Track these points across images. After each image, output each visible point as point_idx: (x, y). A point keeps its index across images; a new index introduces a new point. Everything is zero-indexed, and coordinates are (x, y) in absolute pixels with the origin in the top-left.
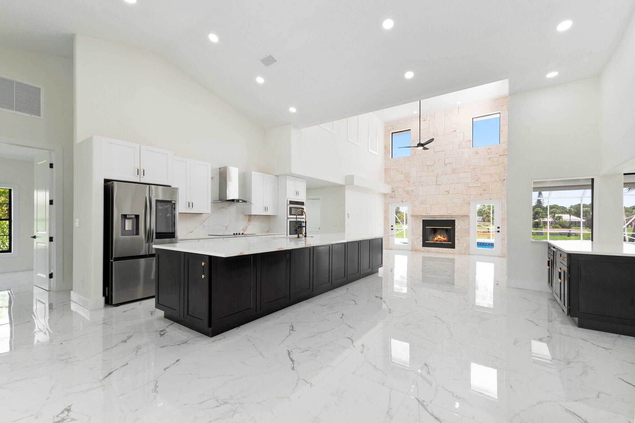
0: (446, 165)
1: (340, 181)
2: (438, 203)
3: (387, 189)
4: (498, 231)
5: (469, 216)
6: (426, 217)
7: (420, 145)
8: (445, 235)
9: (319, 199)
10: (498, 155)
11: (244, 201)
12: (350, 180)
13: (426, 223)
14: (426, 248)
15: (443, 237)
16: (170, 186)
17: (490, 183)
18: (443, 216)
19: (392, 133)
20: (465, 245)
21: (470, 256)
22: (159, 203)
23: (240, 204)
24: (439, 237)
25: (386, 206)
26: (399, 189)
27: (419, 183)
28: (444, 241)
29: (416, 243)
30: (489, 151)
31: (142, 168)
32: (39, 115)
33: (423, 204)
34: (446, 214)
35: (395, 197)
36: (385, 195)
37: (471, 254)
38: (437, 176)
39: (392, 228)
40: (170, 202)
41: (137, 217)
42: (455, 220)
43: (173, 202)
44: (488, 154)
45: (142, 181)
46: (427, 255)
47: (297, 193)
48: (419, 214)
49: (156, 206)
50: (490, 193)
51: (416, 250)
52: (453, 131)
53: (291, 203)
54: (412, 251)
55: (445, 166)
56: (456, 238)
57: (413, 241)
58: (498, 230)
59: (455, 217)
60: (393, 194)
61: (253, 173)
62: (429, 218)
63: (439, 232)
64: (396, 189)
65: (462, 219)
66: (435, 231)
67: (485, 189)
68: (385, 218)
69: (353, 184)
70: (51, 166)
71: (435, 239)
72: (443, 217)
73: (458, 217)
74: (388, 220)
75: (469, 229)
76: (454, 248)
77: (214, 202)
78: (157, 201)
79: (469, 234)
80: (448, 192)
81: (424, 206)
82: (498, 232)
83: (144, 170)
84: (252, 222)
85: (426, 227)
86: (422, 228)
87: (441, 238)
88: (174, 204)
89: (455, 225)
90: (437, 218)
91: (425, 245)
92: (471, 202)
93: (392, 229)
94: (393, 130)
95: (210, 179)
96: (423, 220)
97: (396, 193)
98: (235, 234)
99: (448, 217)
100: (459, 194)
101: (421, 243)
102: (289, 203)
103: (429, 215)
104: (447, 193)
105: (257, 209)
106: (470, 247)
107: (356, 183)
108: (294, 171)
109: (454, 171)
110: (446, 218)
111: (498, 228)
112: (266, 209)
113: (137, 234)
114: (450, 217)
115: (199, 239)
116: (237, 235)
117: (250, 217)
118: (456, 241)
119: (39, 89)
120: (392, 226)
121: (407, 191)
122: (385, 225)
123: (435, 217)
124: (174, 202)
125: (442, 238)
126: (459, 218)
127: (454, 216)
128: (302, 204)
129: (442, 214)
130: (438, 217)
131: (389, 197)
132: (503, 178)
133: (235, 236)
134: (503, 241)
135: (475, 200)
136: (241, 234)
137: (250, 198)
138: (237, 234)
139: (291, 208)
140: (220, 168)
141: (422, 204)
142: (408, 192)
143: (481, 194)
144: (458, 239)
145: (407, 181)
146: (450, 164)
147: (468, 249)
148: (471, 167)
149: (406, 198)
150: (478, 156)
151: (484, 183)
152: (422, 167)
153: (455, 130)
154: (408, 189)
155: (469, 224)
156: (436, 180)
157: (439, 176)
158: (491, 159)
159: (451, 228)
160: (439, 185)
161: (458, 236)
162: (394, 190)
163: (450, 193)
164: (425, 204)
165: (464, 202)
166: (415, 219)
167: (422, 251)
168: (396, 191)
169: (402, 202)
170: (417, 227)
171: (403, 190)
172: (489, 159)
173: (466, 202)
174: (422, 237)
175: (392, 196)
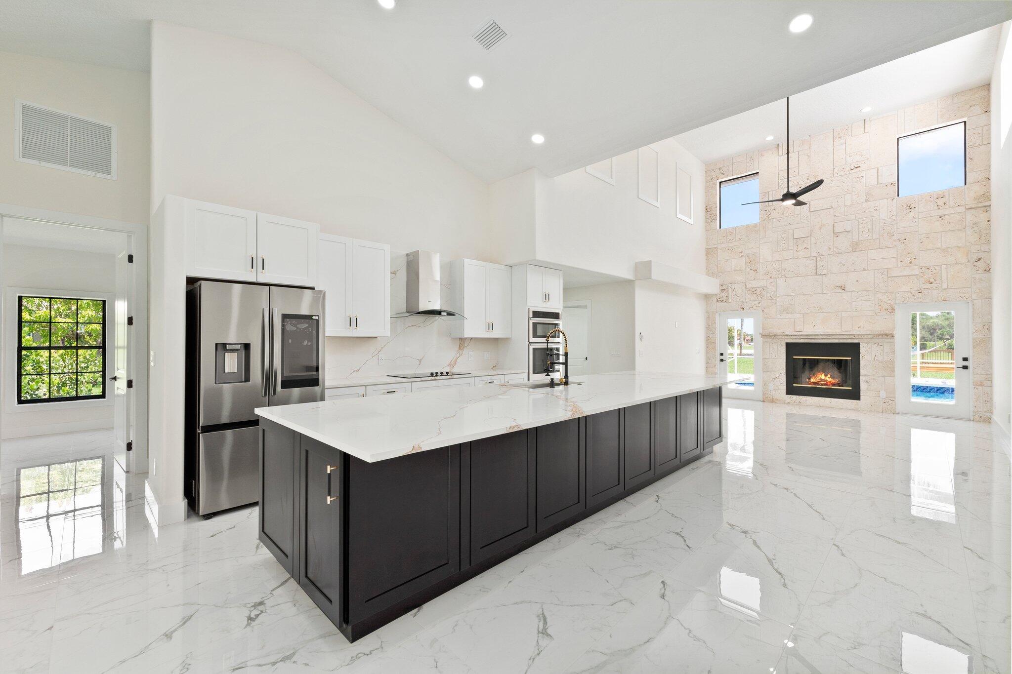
0: (837, 235)
1: (624, 272)
2: (820, 310)
3: (710, 286)
4: (963, 366)
5: (892, 336)
6: (794, 337)
7: (788, 196)
8: (836, 372)
9: (585, 307)
10: (962, 209)
11: (450, 314)
12: (644, 270)
13: (792, 348)
14: (794, 397)
15: (831, 377)
16: (313, 289)
17: (944, 267)
18: (832, 335)
19: (720, 183)
20: (883, 394)
21: (897, 417)
22: (288, 320)
23: (443, 319)
24: (823, 377)
25: (709, 318)
26: (735, 286)
27: (778, 272)
28: (833, 385)
29: (771, 386)
30: (940, 202)
31: (260, 256)
32: (109, 172)
33: (788, 313)
34: (838, 331)
35: (727, 301)
36: (707, 297)
37: (897, 412)
38: (817, 258)
39: (722, 357)
40: (309, 317)
41: (247, 347)
42: (858, 344)
43: (314, 317)
44: (936, 208)
45: (260, 280)
46: (795, 410)
47: (547, 297)
49: (283, 326)
50: (945, 286)
51: (772, 401)
52: (852, 168)
53: (536, 314)
54: (764, 401)
55: (835, 238)
56: (862, 378)
57: (765, 384)
58: (965, 363)
59: (860, 337)
60: (724, 294)
61: (467, 261)
62: (801, 339)
63: (821, 365)
64: (730, 285)
65: (876, 341)
66: (813, 365)
67: (932, 280)
68: (707, 340)
69: (651, 278)
70: (130, 259)
71: (812, 380)
72: (833, 337)
73: (865, 337)
74: (714, 343)
75: (892, 362)
76: (858, 398)
77: (397, 317)
78: (285, 317)
79: (893, 371)
80: (842, 288)
81: (790, 316)
82: (965, 367)
83: (263, 259)
84: (465, 351)
85: (794, 357)
86: (785, 358)
87: (827, 378)
88: (318, 321)
89: (859, 353)
90: (819, 339)
91: (790, 391)
92: (896, 307)
93: (722, 360)
94: (723, 176)
95: (388, 275)
96: (787, 344)
97: (730, 293)
98: (434, 373)
99: (843, 337)
100: (868, 291)
101: (784, 387)
102: (531, 315)
103: (800, 333)
104: (841, 290)
105: (473, 328)
106: (895, 398)
107: (655, 276)
108: (542, 255)
109: (855, 247)
110: (838, 338)
111: (965, 359)
112: (490, 327)
113: (247, 379)
114: (848, 337)
115: (366, 386)
116: (437, 376)
117: (462, 342)
118: (863, 386)
119: (109, 129)
120: (722, 354)
121: (753, 288)
122: (707, 352)
123: (813, 337)
124: (317, 318)
125: (829, 380)
126: (869, 340)
127: (857, 335)
128: (556, 316)
129: (829, 331)
130: (821, 337)
131: (715, 302)
132: (975, 257)
133: (433, 378)
134: (977, 387)
135: (906, 302)
136: (445, 374)
137: (462, 308)
138: (437, 373)
139: (535, 325)
140: (407, 255)
141: (784, 313)
142: (754, 291)
143: (920, 291)
144: (867, 382)
145: (752, 271)
146: (846, 233)
147: (891, 402)
148: (895, 238)
149: (751, 302)
150: (912, 214)
151: (928, 267)
152: (784, 242)
153: (857, 166)
154: (754, 284)
155: (894, 352)
156: (815, 265)
157: (822, 257)
158: (944, 218)
159: (850, 358)
160: (822, 275)
161: (866, 375)
162: (724, 287)
163: (846, 289)
164: (792, 313)
165: (880, 307)
166: (770, 340)
167: (787, 402)
168: (730, 290)
169: (742, 309)
170: (774, 356)
171: (744, 287)
172: (940, 217)
173: (885, 306)
174: (785, 376)
175: (722, 299)
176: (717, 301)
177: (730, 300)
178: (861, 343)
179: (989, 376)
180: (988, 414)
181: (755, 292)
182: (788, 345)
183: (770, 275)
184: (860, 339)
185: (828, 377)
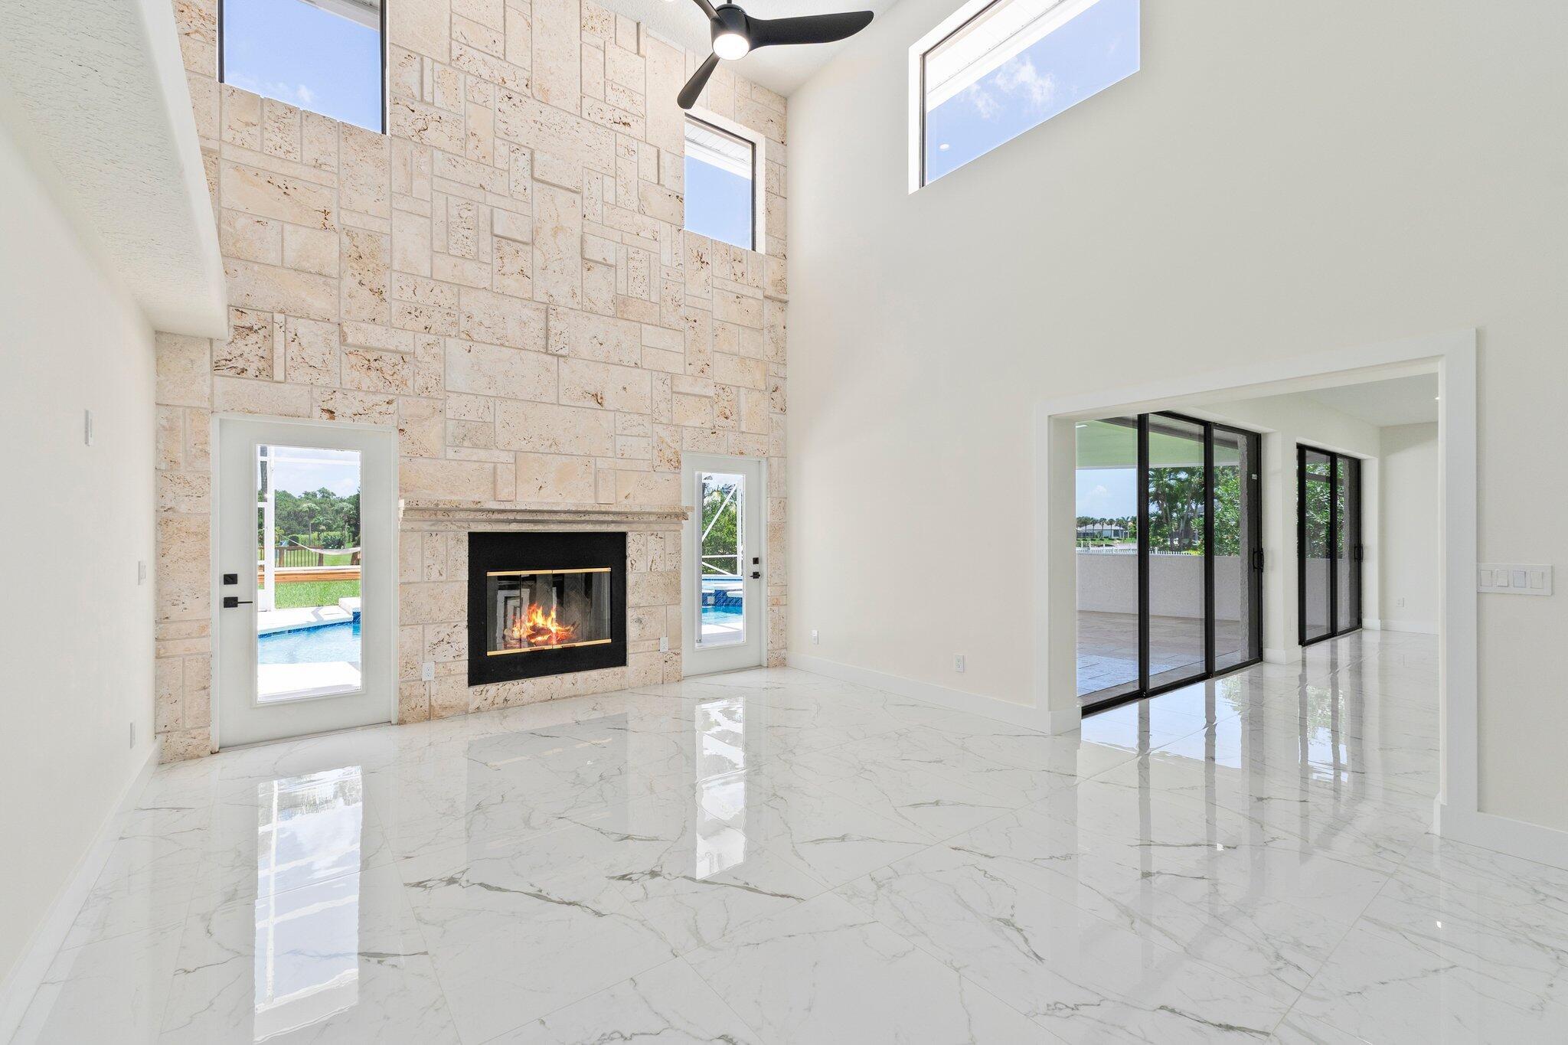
0: (587, 263)
2: (554, 447)
4: (754, 573)
6: (494, 517)
10: (760, 295)
13: (489, 550)
14: (493, 689)
15: (560, 619)
17: (742, 391)
18: (586, 513)
20: (664, 644)
21: (683, 684)
24: (538, 621)
25: (170, 429)
26: (303, 327)
27: (450, 319)
28: (568, 637)
29: (428, 671)
30: (738, 268)
33: (475, 446)
34: (588, 503)
35: (265, 372)
36: (160, 340)
37: (684, 676)
38: (549, 309)
39: (231, 591)
42: (623, 535)
44: (733, 277)
48: (444, 496)
50: (743, 427)
51: (431, 715)
54: (401, 722)
55: (585, 273)
56: (628, 614)
57: (410, 669)
58: (756, 568)
59: (630, 519)
60: (250, 347)
62: (510, 522)
64: (277, 318)
65: (655, 527)
67: (728, 413)
72: (587, 518)
73: (645, 518)
75: (677, 572)
76: (620, 663)
79: (676, 592)
80: (598, 399)
81: (482, 454)
82: (756, 575)
85: (487, 574)
86: (465, 577)
87: (551, 624)
89: (625, 557)
91: (480, 672)
92: (681, 458)
93: (231, 602)
96: (472, 535)
97: (279, 349)
100: (641, 414)
101: (463, 666)
103: (508, 506)
104: (594, 404)
109: (621, 305)
110: (592, 522)
111: (757, 560)
114: (611, 518)
118: (630, 631)
120: (230, 579)
121: (367, 349)
123: (546, 517)
125: (557, 627)
126: (641, 527)
129: (568, 503)
130: (563, 517)
131: (207, 367)
132: (773, 384)
134: (773, 608)
135: (695, 449)
141: (466, 444)
142: (370, 360)
143: (714, 431)
144: (639, 621)
145: (365, 292)
146: (605, 269)
147: (675, 658)
148: (682, 311)
149: (360, 395)
150: (703, 274)
151: (724, 387)
152: (466, 233)
153: (627, 121)
154: (376, 336)
155: (679, 552)
156: (543, 325)
157: (559, 309)
158: (743, 300)
159: (608, 570)
160: (559, 356)
161: (637, 607)
162: (250, 320)
163: (605, 403)
164: (486, 447)
165: (661, 454)
166: (426, 526)
167: (472, 707)
168: (279, 336)
169: (326, 415)
170: (435, 575)
171: (335, 338)
172: (738, 297)
173: (668, 454)
174: (466, 632)
175: (240, 364)
176: (217, 367)
177: (279, 375)
178: (630, 534)
179: (784, 588)
180: (783, 651)
181: (374, 364)
182: (476, 540)
183: (423, 321)
184: (631, 523)
185: (550, 619)
